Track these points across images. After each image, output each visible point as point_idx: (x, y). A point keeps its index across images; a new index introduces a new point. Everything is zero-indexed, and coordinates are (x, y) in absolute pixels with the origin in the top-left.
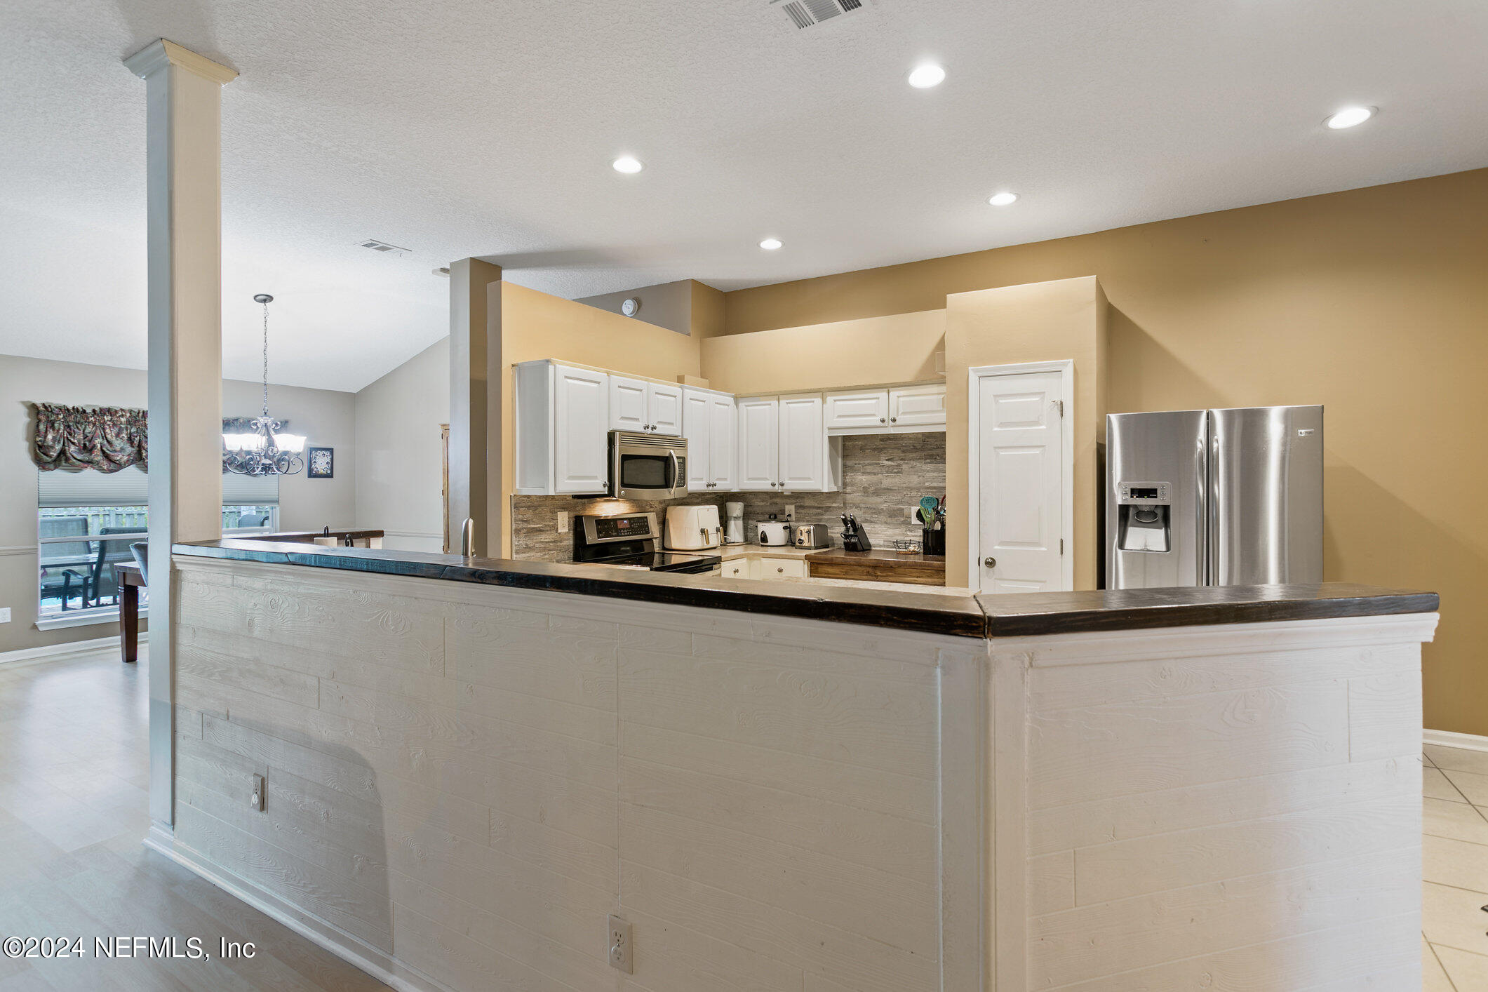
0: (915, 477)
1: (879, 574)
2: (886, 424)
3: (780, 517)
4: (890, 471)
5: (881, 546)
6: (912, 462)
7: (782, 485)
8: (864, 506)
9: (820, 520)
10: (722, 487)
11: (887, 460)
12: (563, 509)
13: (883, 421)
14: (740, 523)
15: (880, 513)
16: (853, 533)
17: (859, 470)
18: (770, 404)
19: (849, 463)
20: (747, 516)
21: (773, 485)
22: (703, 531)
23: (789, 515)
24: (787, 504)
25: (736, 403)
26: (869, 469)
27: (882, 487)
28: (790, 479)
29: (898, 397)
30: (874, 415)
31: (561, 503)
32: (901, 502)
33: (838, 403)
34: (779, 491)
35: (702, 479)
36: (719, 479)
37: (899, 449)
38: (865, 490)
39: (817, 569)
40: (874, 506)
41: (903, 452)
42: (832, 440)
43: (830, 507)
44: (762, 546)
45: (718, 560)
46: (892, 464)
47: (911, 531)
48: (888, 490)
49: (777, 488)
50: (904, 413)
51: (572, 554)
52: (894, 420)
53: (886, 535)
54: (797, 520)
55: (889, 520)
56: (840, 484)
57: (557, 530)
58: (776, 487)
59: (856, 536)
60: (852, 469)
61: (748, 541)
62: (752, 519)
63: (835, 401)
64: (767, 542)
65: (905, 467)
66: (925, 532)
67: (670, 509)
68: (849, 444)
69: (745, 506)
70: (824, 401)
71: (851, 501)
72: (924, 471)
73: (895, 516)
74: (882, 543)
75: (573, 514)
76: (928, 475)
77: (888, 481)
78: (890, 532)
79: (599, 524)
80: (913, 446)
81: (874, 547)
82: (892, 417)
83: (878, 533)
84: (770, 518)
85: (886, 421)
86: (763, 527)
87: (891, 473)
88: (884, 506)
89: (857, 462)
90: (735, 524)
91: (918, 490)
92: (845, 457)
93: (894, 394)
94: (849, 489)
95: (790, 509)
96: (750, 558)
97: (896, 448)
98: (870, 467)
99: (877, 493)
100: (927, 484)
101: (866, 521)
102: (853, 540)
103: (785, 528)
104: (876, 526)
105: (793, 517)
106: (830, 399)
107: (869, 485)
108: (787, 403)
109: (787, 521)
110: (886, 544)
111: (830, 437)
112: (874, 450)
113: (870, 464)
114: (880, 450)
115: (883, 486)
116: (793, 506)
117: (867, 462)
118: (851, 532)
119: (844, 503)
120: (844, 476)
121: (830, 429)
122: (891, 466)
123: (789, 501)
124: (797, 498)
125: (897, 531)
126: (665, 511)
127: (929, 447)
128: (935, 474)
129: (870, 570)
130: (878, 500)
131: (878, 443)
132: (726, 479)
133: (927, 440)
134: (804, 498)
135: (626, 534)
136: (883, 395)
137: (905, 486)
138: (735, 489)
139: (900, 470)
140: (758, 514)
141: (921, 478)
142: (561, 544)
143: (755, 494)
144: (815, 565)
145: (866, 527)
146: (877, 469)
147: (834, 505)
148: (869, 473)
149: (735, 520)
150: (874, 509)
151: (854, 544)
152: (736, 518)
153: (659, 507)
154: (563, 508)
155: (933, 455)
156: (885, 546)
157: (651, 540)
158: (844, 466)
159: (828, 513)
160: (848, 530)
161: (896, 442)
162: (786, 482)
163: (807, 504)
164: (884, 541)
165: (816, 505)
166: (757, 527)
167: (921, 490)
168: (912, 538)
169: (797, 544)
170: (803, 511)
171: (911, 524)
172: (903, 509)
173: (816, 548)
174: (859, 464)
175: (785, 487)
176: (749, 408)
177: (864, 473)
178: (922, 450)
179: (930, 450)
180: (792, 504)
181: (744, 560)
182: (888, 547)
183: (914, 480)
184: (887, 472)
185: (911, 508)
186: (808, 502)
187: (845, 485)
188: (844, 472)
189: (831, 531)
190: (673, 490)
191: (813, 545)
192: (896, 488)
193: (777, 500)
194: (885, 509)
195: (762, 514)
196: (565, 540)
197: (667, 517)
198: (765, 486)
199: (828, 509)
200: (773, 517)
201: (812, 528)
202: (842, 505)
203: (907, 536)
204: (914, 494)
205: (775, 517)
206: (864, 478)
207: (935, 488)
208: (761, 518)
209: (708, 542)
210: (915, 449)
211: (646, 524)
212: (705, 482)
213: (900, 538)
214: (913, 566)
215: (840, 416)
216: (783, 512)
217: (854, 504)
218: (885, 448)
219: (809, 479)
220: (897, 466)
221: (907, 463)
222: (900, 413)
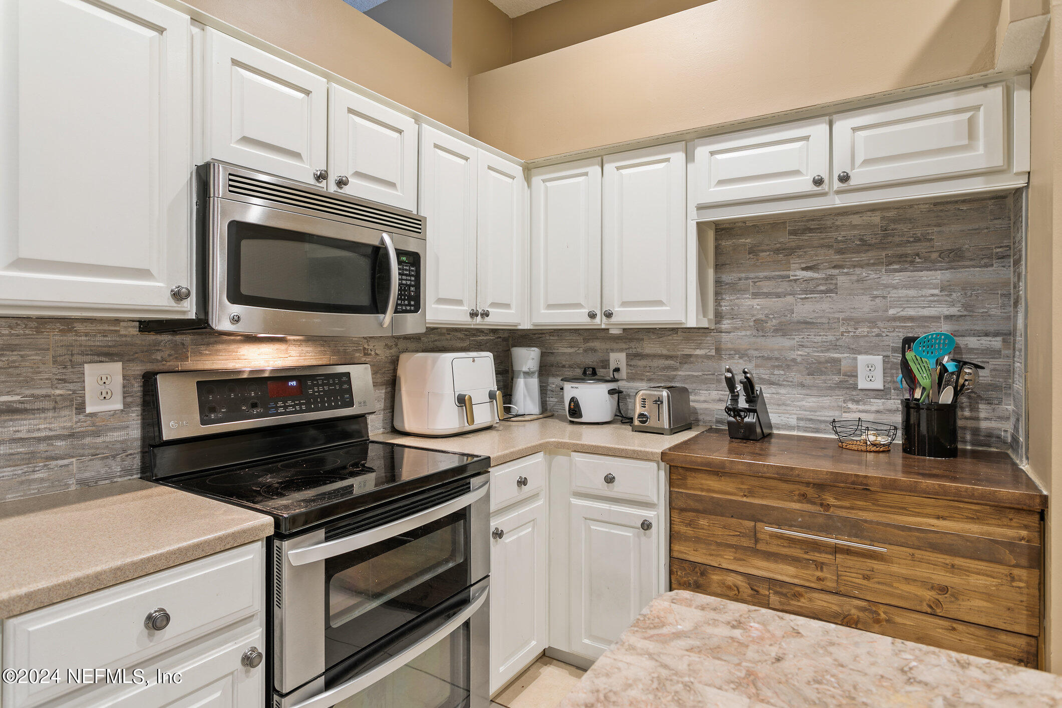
0: (866, 298)
1: (832, 501)
2: (825, 187)
3: (601, 372)
4: (810, 289)
5: (791, 428)
6: (858, 271)
7: (609, 315)
8: (756, 353)
9: (672, 379)
10: (499, 318)
11: (803, 269)
12: (106, 355)
13: (818, 182)
14: (534, 382)
15: (788, 366)
16: (746, 406)
17: (745, 290)
18: (586, 174)
19: (727, 278)
20: (545, 370)
21: (592, 316)
22: (462, 400)
23: (617, 370)
24: (612, 350)
25: (528, 179)
26: (767, 286)
27: (795, 319)
28: (624, 304)
29: (855, 130)
30: (797, 173)
31: (99, 340)
32: (835, 347)
33: (719, 157)
34: (603, 327)
35: (459, 302)
36: (494, 305)
37: (829, 247)
38: (759, 326)
39: (684, 478)
40: (776, 354)
41: (840, 252)
42: (701, 227)
43: (690, 356)
44: (572, 422)
45: (483, 466)
46: (816, 275)
47: (857, 402)
48: (807, 324)
49: (600, 322)
50: (867, 162)
51: (137, 462)
52: (844, 178)
53: (801, 408)
54: (631, 378)
55: (808, 380)
56: (711, 315)
57: (81, 408)
58: (597, 320)
59: (755, 411)
60: (734, 288)
61: (547, 412)
62: (554, 376)
63: (712, 153)
64: (580, 416)
65: (842, 280)
66: (910, 407)
67: (403, 357)
68: (726, 243)
69: (543, 355)
70: (690, 157)
71: (730, 346)
72: (886, 286)
73: (822, 373)
74: (793, 421)
75: (138, 369)
76: (894, 294)
77: (804, 309)
78: (810, 402)
79: (210, 392)
80: (861, 240)
81: (778, 428)
82: (836, 174)
83: (784, 404)
84: (585, 373)
85: (826, 180)
86: (571, 390)
87: (812, 292)
88: (798, 354)
89: (743, 275)
90: (526, 385)
91: (873, 323)
92: (719, 267)
93: (843, 125)
94: (726, 325)
95: (618, 359)
96: (551, 449)
97: (822, 246)
98: (767, 283)
99: (782, 330)
100: (892, 312)
101: (763, 381)
102: (746, 420)
103: (611, 392)
104: (782, 391)
105: (624, 373)
106: (702, 151)
107: (767, 316)
108: (618, 168)
109: (614, 380)
110: (802, 424)
111: (699, 225)
112: (777, 251)
113: (768, 278)
114: (790, 252)
115: (796, 317)
116: (625, 354)
117: (762, 275)
118: (742, 404)
119: (718, 350)
120: (718, 302)
121: (701, 208)
122: (812, 279)
123: (615, 346)
124: (631, 340)
125: (826, 401)
126: (395, 362)
127: (897, 239)
128: (912, 292)
129: (811, 492)
130: (785, 342)
131: (784, 238)
132: (507, 306)
133: (892, 226)
134: (643, 339)
135: (290, 409)
136: (818, 130)
137: (841, 316)
138: (526, 325)
139: (832, 287)
140: (564, 366)
141: (878, 300)
142: (99, 440)
143: (559, 333)
144: (681, 470)
145: (767, 393)
146: (784, 287)
147: (698, 352)
148: (767, 295)
149: (525, 378)
150: (777, 359)
151: (751, 426)
152: (528, 374)
153: (382, 353)
154: (99, 355)
155: (906, 255)
156: (799, 428)
157: (361, 417)
158: (718, 282)
159: (686, 366)
160: (735, 398)
161: (823, 235)
162: (616, 309)
163: (647, 351)
164: (798, 419)
165: (665, 352)
166: (562, 389)
167: (880, 324)
168: (864, 416)
169: (636, 422)
170: (642, 363)
171: (855, 387)
172: (838, 361)
173: (673, 431)
174: (747, 279)
175: (614, 319)
176: (548, 184)
177: (755, 295)
178: (882, 245)
179: (898, 245)
180: (621, 350)
181: (539, 458)
182: (805, 431)
183: (863, 305)
184: (805, 291)
185: (856, 359)
186: (650, 347)
187: (719, 316)
188: (717, 294)
189: (697, 398)
190: (387, 318)
191: (666, 426)
192: (824, 320)
193: (596, 344)
194: (799, 359)
195: (570, 367)
196: (115, 429)
197: (400, 372)
198: (577, 318)
199: (686, 359)
200: (590, 374)
201: (665, 393)
202: (713, 353)
203: (848, 410)
204: (863, 330)
205: (594, 373)
206: (756, 303)
207: (911, 319)
208: (569, 373)
209: (471, 419)
210: (865, 245)
211: (346, 386)
212: (466, 308)
213: (835, 414)
214: (937, 493)
215: (721, 182)
216: (605, 364)
217: (737, 351)
218: (799, 247)
219: (659, 303)
220: (826, 279)
221: (847, 274)
222: (859, 160)
